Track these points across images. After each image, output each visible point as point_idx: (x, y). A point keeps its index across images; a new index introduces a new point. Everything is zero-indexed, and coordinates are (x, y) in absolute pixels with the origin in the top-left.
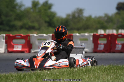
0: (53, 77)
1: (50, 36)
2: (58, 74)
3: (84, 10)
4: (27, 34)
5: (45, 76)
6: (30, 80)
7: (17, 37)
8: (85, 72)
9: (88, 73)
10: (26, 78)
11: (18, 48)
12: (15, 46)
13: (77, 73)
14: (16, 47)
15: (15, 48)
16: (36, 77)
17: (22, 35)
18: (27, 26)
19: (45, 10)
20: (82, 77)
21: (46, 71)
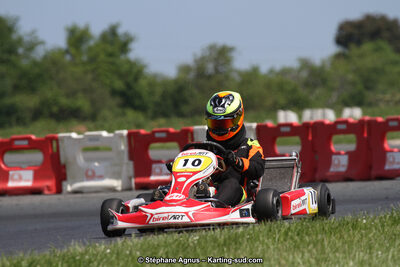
0: (122, 264)
1: (121, 136)
2: (138, 253)
4: (50, 135)
5: (96, 263)
7: (17, 143)
8: (225, 244)
9: (233, 246)
11: (20, 179)
12: (11, 173)
13: (199, 250)
14: (16, 177)
15: (13, 180)
16: (69, 266)
17: (33, 137)
18: (55, 109)
19: (111, 55)
21: (103, 247)
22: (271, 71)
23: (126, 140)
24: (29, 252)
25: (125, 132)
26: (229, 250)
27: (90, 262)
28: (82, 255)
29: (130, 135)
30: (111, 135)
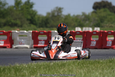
0: (30, 70)
1: (30, 32)
2: (35, 67)
3: (63, 8)
4: (9, 31)
6: (9, 73)
8: (61, 66)
9: (63, 66)
10: (5, 71)
11: (0, 43)
13: (53, 67)
16: (15, 70)
17: (5, 31)
18: (10, 23)
19: (27, 8)
20: (57, 70)
21: (25, 65)
22: (74, 16)
23: (31, 34)
24: (3, 65)
25: (31, 31)
26: (62, 67)
27: (21, 69)
28: (19, 67)
29: (33, 32)
30: (27, 32)
